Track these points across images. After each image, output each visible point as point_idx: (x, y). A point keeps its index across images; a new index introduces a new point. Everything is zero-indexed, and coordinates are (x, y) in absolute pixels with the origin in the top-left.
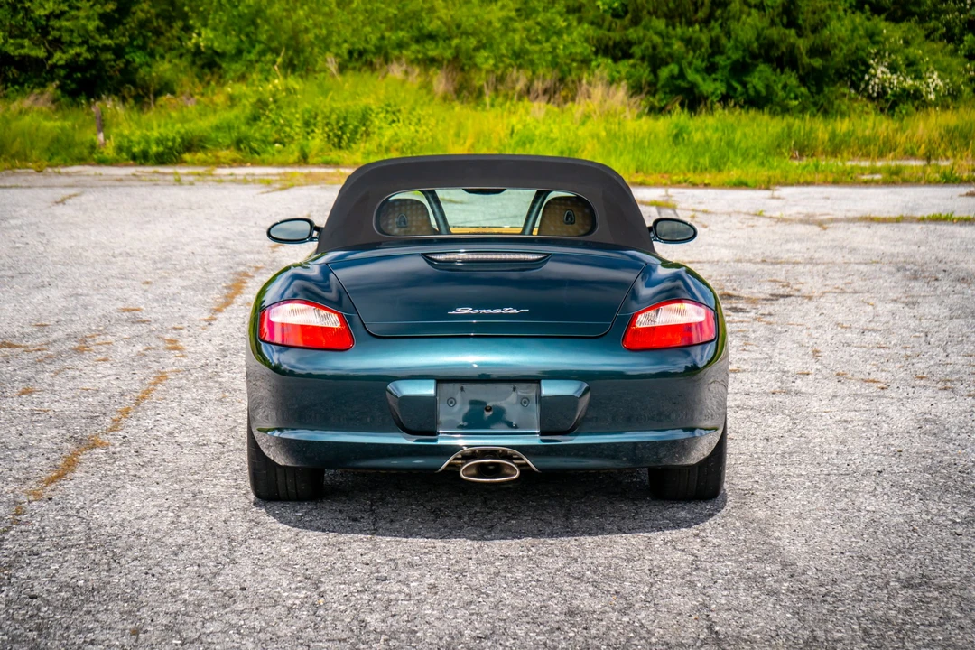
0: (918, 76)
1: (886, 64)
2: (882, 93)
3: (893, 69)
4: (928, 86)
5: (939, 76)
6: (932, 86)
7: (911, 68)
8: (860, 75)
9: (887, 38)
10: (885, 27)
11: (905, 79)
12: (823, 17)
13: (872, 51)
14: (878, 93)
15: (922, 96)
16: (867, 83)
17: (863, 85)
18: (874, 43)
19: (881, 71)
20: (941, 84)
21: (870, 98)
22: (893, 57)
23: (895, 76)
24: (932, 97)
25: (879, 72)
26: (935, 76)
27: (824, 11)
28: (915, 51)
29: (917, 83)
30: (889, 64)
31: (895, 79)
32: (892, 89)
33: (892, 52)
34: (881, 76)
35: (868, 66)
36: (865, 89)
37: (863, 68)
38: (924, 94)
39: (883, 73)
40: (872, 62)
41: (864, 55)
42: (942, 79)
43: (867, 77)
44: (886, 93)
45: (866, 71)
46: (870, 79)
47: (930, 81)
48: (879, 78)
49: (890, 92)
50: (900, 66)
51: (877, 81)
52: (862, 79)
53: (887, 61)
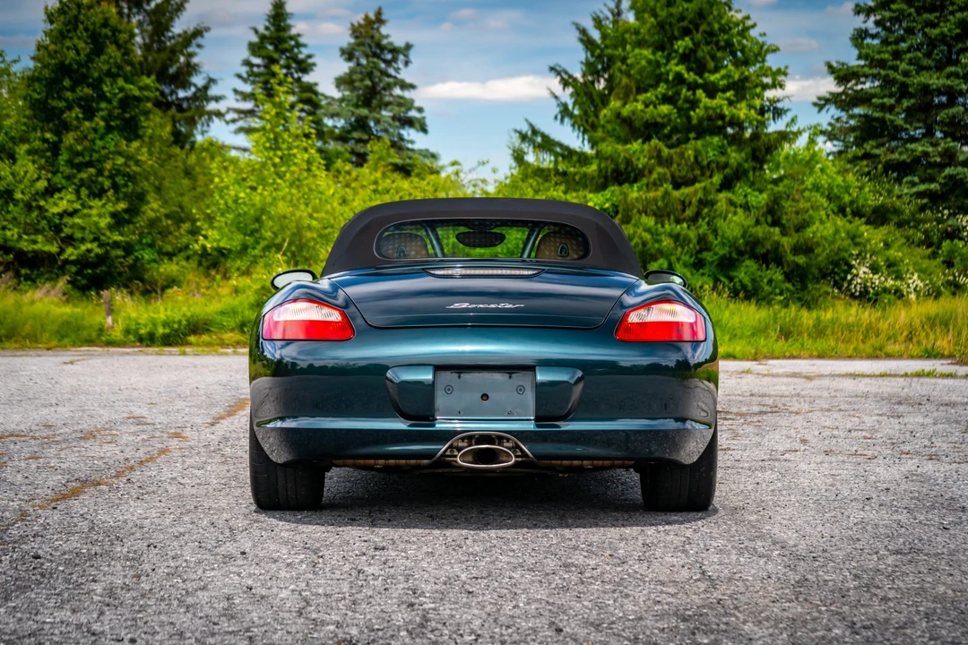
0: (899, 277)
1: (868, 265)
2: (864, 293)
3: (875, 269)
4: (908, 286)
5: (919, 277)
6: (912, 287)
7: (891, 269)
8: (842, 275)
9: (869, 240)
10: (866, 231)
11: (886, 279)
12: (806, 216)
13: (854, 252)
14: (860, 292)
15: (903, 295)
16: (850, 282)
17: (846, 285)
18: (856, 244)
19: (863, 271)
20: (921, 285)
21: (853, 296)
22: (874, 258)
23: (876, 276)
24: (913, 296)
25: (861, 272)
26: (915, 277)
27: (807, 211)
28: (894, 253)
29: (898, 283)
30: (870, 265)
31: (876, 280)
32: (874, 288)
33: (873, 253)
34: (863, 276)
35: (851, 267)
36: (848, 289)
37: (846, 268)
38: (905, 293)
39: (864, 273)
40: (854, 262)
41: (846, 255)
42: (922, 280)
43: (849, 277)
44: (867, 292)
45: (848, 272)
46: (852, 279)
47: (910, 281)
48: (861, 278)
49: (872, 291)
50: (881, 267)
51: (859, 281)
52: (844, 279)
53: (868, 262)
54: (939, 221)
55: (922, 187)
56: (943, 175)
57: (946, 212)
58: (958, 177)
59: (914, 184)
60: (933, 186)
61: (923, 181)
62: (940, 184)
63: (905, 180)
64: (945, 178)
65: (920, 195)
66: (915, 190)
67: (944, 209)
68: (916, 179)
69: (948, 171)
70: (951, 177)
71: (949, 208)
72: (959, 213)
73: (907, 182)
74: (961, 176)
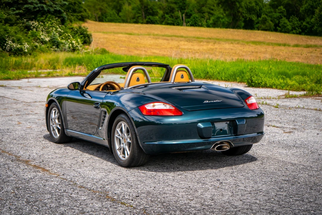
0: (21, 44)
1: (11, 40)
2: (11, 50)
3: (13, 41)
4: (25, 47)
5: (27, 44)
6: (26, 47)
7: (19, 41)
8: (3, 44)
9: (11, 31)
10: (9, 29)
11: (17, 45)
13: (6, 36)
14: (9, 49)
15: (23, 50)
16: (6, 46)
18: (8, 33)
20: (28, 46)
21: (8, 51)
22: (13, 38)
23: (14, 44)
24: (26, 51)
25: (9, 43)
26: (26, 44)
28: (20, 35)
29: (22, 46)
30: (12, 40)
31: (14, 45)
32: (14, 48)
33: (13, 36)
34: (10, 44)
35: (6, 41)
36: (5, 48)
37: (4, 41)
38: (24, 50)
39: (10, 43)
40: (7, 39)
41: (4, 37)
42: (28, 45)
43: (5, 44)
44: (12, 50)
46: (7, 45)
47: (25, 45)
48: (9, 45)
49: (13, 49)
50: (15, 40)
51: (9, 46)
52: (4, 45)
53: (11, 39)
54: (23, 23)
55: (17, 12)
56: (24, 7)
57: (25, 20)
58: (29, 8)
59: (14, 10)
60: (21, 11)
61: (17, 9)
62: (23, 10)
63: (11, 9)
64: (24, 8)
65: (17, 14)
66: (15, 12)
67: (24, 19)
68: (15, 9)
69: (26, 6)
70: (27, 8)
71: (26, 19)
72: (29, 21)
73: (12, 10)
74: (30, 8)
